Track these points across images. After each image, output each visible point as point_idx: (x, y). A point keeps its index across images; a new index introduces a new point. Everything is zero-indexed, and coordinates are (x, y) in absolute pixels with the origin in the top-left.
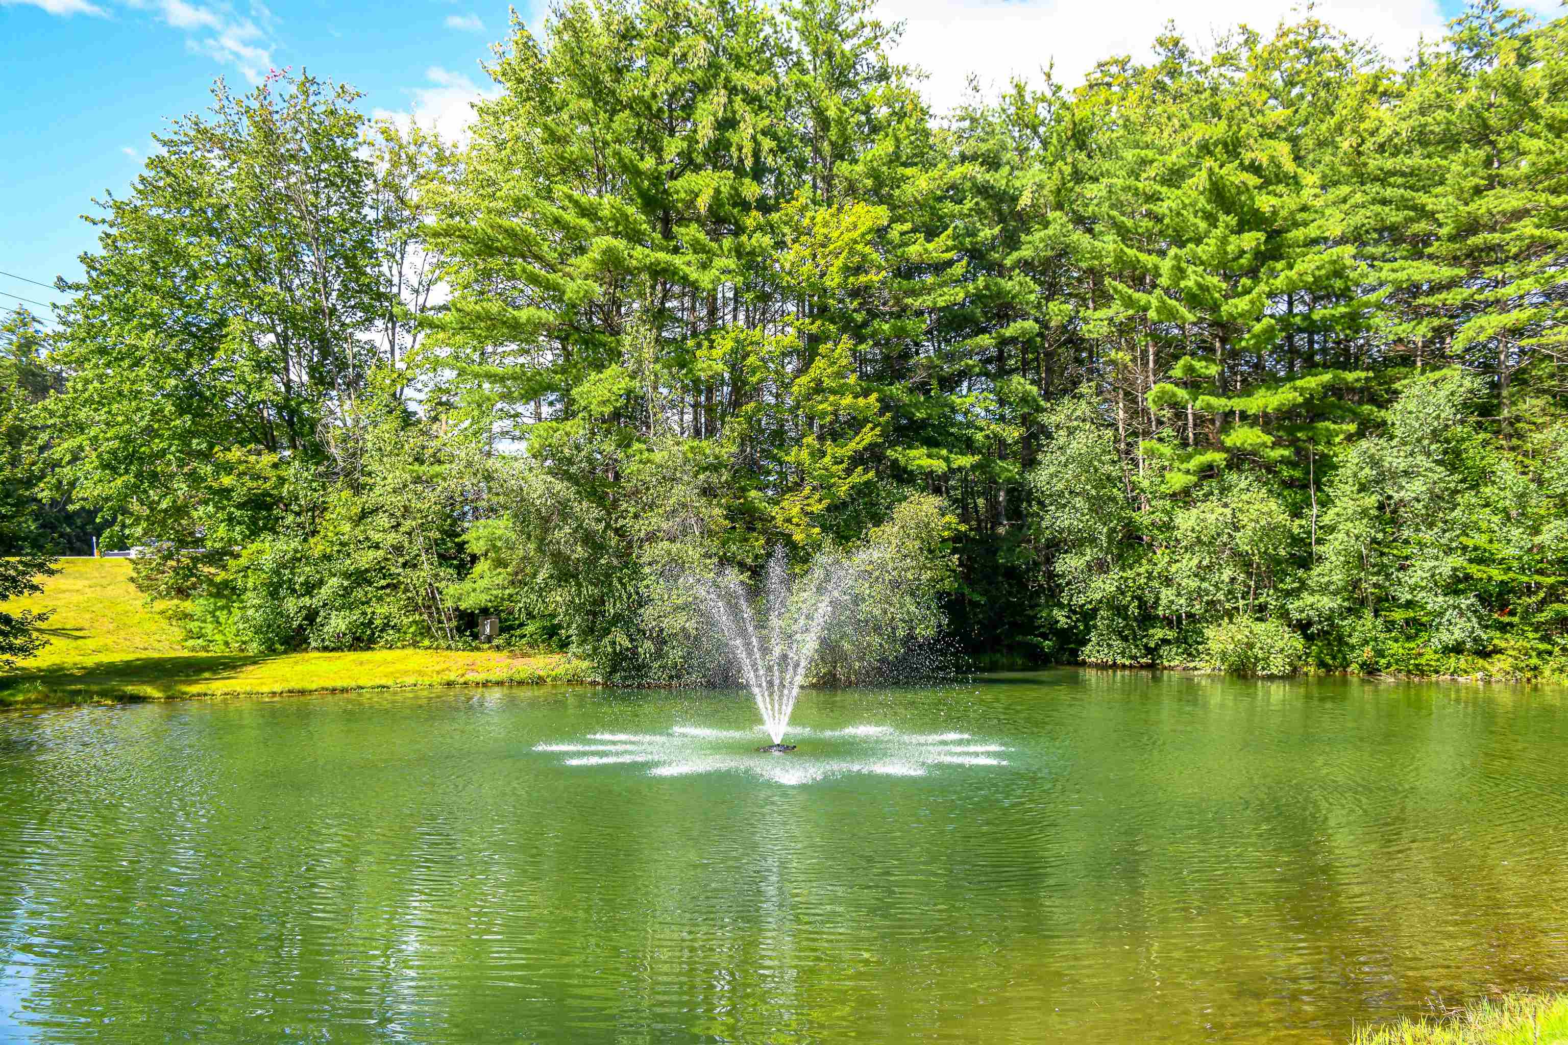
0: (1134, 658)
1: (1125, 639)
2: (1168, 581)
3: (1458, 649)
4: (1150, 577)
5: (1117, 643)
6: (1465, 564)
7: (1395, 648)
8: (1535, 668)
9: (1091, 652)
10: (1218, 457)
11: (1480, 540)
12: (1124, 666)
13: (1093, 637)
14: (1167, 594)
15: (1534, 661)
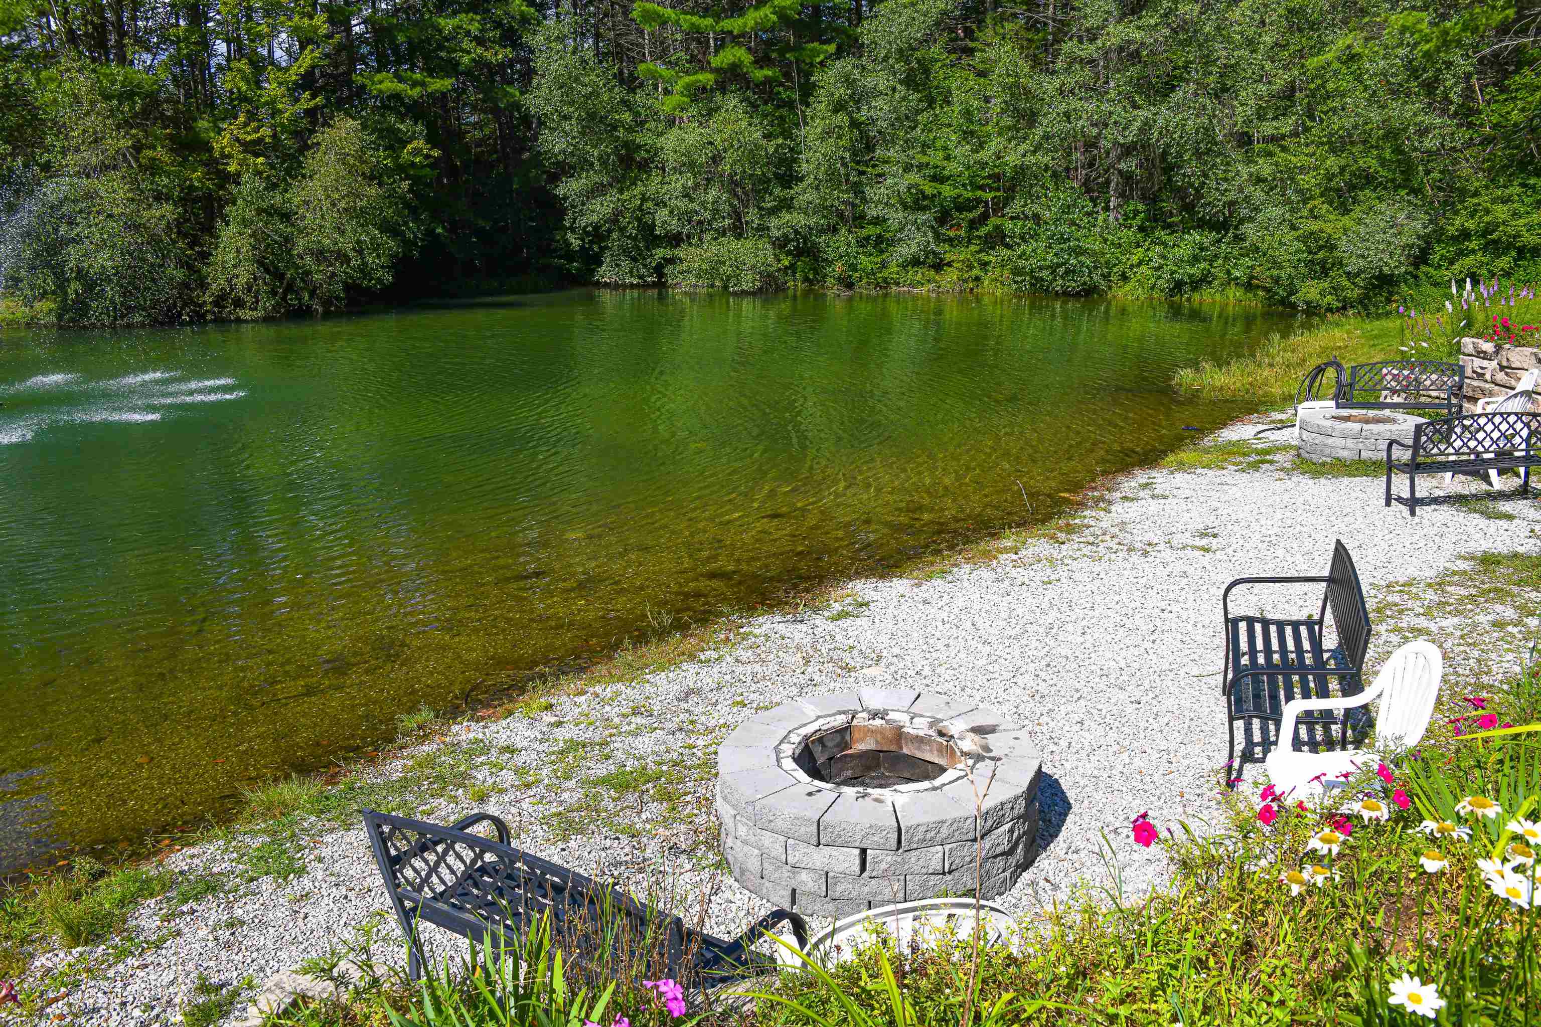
0: (641, 277)
1: (634, 259)
2: (660, 204)
3: (915, 262)
4: (644, 199)
5: (626, 264)
6: (921, 181)
7: (865, 262)
8: (977, 279)
9: (605, 273)
10: (706, 78)
11: (935, 157)
12: (632, 286)
13: (607, 258)
14: (662, 215)
15: (976, 272)
